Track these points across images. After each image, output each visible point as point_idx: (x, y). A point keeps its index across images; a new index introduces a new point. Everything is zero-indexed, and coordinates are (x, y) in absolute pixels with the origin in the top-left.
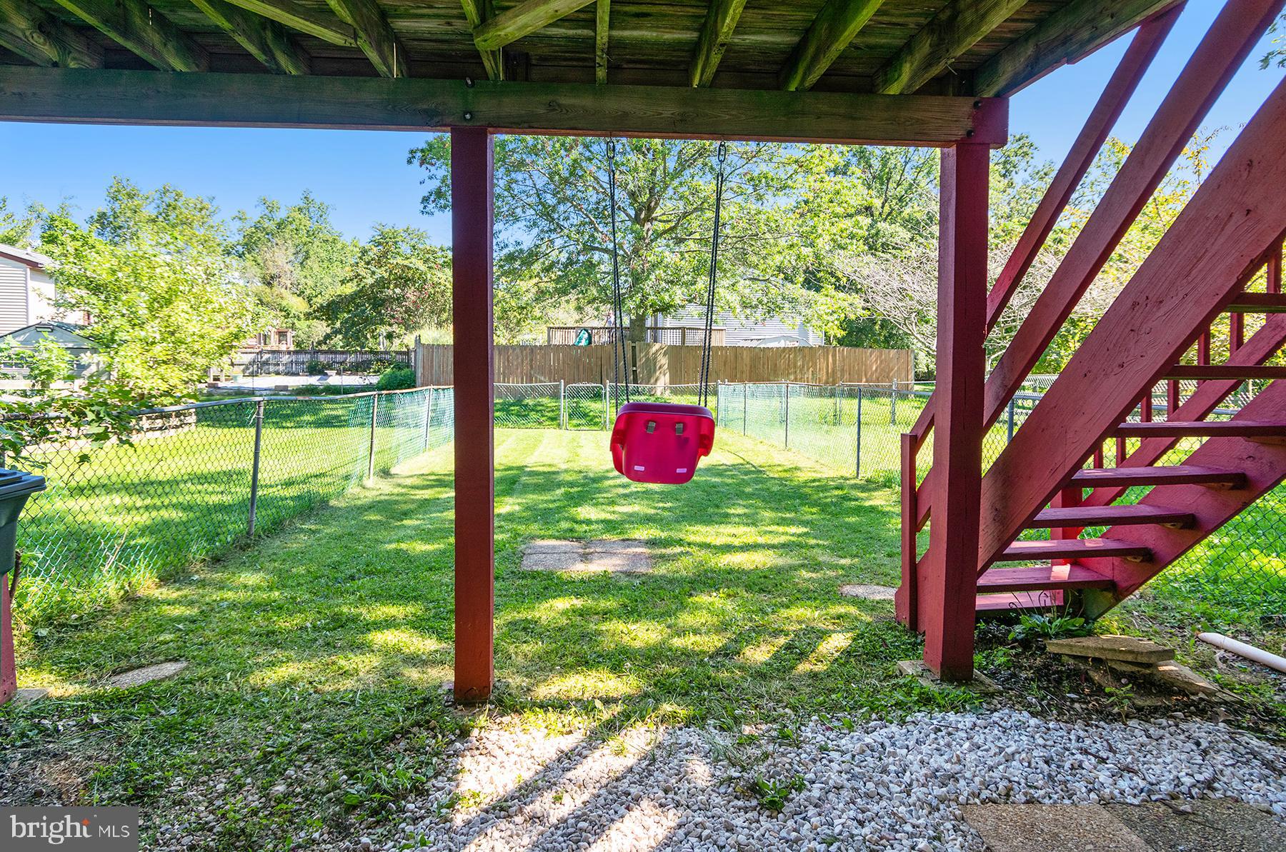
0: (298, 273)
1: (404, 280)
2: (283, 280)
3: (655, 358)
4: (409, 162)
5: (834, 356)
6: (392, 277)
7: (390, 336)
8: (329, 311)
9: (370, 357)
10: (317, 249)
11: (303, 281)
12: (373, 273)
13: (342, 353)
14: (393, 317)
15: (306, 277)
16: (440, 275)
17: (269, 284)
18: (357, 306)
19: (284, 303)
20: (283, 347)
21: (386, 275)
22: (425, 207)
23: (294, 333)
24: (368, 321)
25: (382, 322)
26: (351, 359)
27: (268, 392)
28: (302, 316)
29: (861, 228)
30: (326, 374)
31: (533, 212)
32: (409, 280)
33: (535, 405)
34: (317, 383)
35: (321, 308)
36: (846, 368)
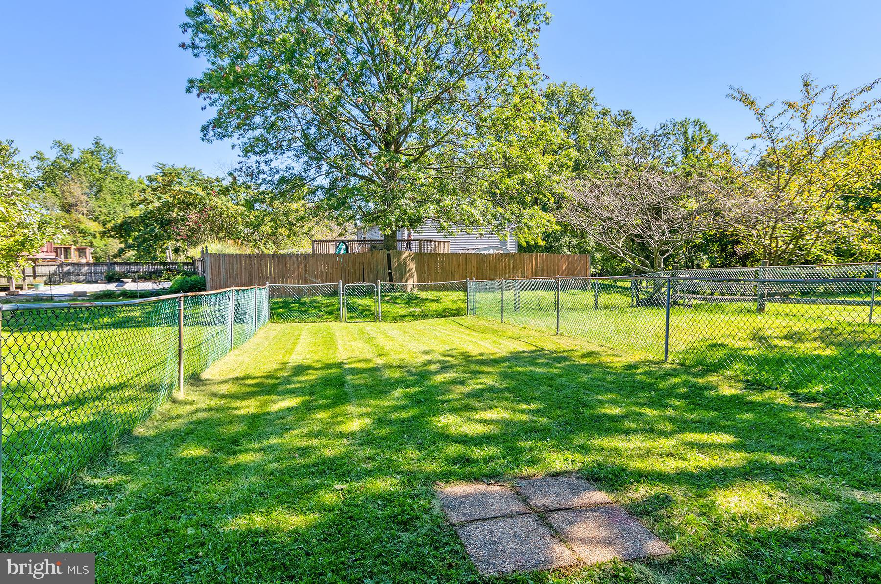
0: (93, 203)
1: (186, 204)
2: (80, 209)
3: (405, 263)
4: (189, 91)
5: (537, 259)
6: (176, 201)
7: (176, 250)
8: (122, 230)
9: (160, 267)
10: (108, 183)
11: (98, 209)
12: (159, 198)
13: (136, 264)
14: (179, 234)
15: (100, 207)
16: (216, 199)
17: (68, 212)
18: (147, 226)
19: (82, 226)
20: (83, 261)
21: (171, 200)
22: (205, 135)
23: (92, 250)
24: (157, 238)
25: (169, 238)
26: (144, 269)
27: (67, 298)
28: (98, 235)
29: (570, 159)
30: (122, 282)
31: (300, 144)
32: (191, 204)
33: (311, 302)
34: (115, 289)
35: (114, 228)
36: (545, 268)
